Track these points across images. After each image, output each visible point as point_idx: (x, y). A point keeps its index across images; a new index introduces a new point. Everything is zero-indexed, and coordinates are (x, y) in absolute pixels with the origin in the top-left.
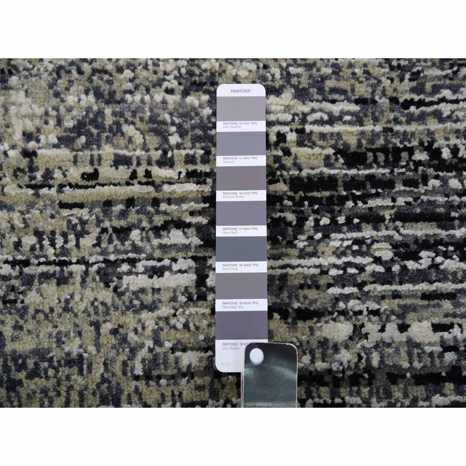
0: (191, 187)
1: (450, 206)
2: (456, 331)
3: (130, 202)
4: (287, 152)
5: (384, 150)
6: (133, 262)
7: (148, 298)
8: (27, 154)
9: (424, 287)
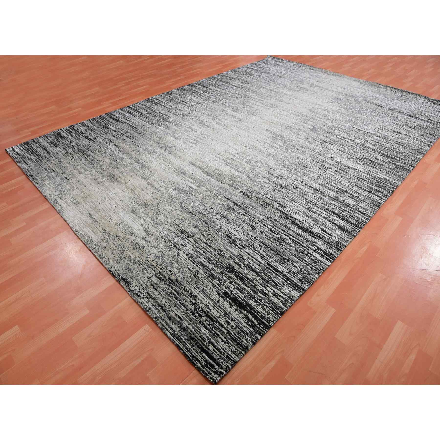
0: (160, 269)
1: (180, 293)
2: (167, 304)
3: (153, 266)
4: (172, 275)
5: (181, 283)
6: (147, 270)
7: (144, 274)
8: (150, 254)
9: (169, 298)
